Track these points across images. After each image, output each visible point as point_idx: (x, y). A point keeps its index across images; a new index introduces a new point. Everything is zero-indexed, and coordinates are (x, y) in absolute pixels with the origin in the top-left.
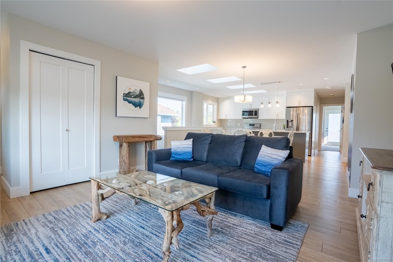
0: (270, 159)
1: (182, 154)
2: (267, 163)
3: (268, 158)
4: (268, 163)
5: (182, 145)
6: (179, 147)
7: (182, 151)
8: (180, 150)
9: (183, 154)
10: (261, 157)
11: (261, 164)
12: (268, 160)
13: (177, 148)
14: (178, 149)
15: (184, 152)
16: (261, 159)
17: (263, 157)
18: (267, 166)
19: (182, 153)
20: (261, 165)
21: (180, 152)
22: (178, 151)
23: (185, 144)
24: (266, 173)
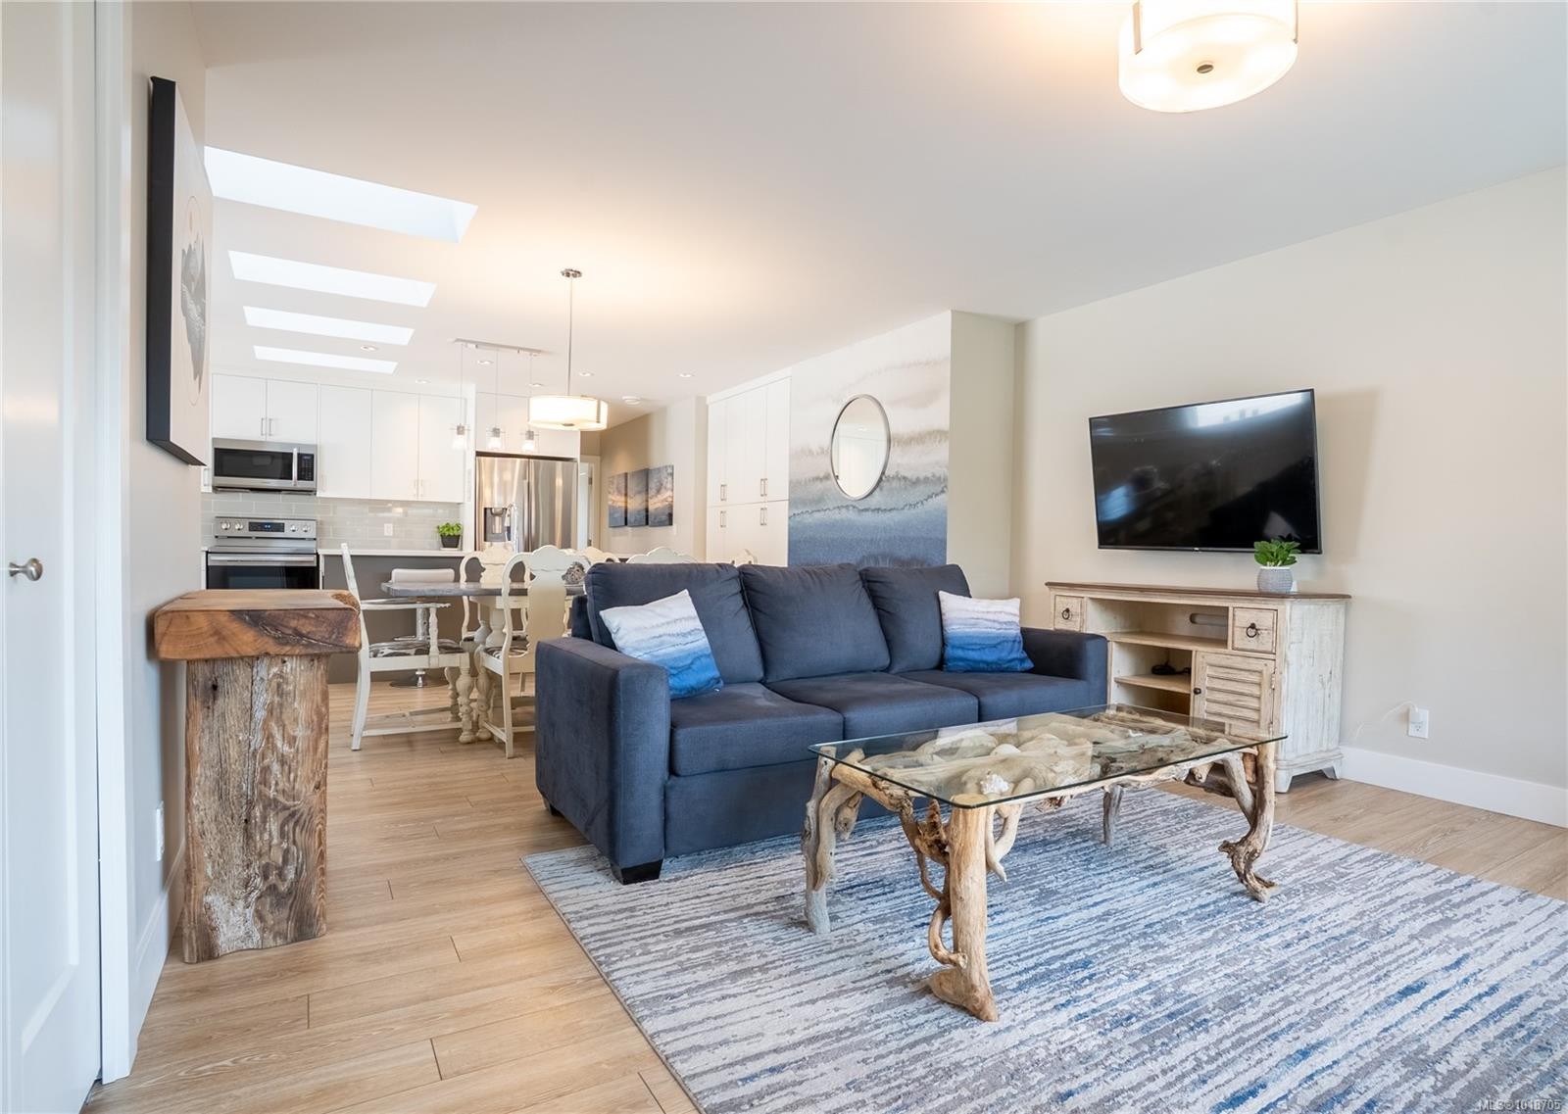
0: (997, 626)
1: (689, 667)
2: (994, 638)
3: (990, 624)
4: (998, 637)
5: (668, 623)
6: (660, 636)
7: (683, 651)
8: (672, 649)
9: (692, 663)
10: (965, 625)
11: (976, 644)
12: (994, 630)
13: (656, 641)
14: (662, 644)
15: (694, 656)
16: (967, 630)
17: (975, 625)
18: (999, 647)
19: (689, 662)
20: (978, 647)
21: (675, 659)
22: (665, 654)
23: (681, 620)
24: (1006, 666)
